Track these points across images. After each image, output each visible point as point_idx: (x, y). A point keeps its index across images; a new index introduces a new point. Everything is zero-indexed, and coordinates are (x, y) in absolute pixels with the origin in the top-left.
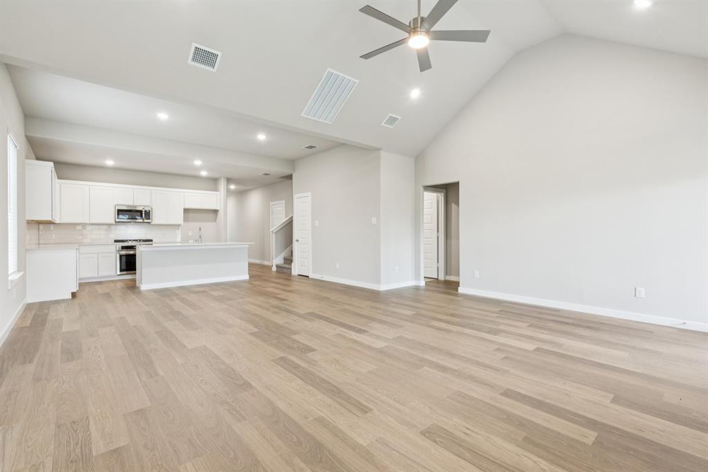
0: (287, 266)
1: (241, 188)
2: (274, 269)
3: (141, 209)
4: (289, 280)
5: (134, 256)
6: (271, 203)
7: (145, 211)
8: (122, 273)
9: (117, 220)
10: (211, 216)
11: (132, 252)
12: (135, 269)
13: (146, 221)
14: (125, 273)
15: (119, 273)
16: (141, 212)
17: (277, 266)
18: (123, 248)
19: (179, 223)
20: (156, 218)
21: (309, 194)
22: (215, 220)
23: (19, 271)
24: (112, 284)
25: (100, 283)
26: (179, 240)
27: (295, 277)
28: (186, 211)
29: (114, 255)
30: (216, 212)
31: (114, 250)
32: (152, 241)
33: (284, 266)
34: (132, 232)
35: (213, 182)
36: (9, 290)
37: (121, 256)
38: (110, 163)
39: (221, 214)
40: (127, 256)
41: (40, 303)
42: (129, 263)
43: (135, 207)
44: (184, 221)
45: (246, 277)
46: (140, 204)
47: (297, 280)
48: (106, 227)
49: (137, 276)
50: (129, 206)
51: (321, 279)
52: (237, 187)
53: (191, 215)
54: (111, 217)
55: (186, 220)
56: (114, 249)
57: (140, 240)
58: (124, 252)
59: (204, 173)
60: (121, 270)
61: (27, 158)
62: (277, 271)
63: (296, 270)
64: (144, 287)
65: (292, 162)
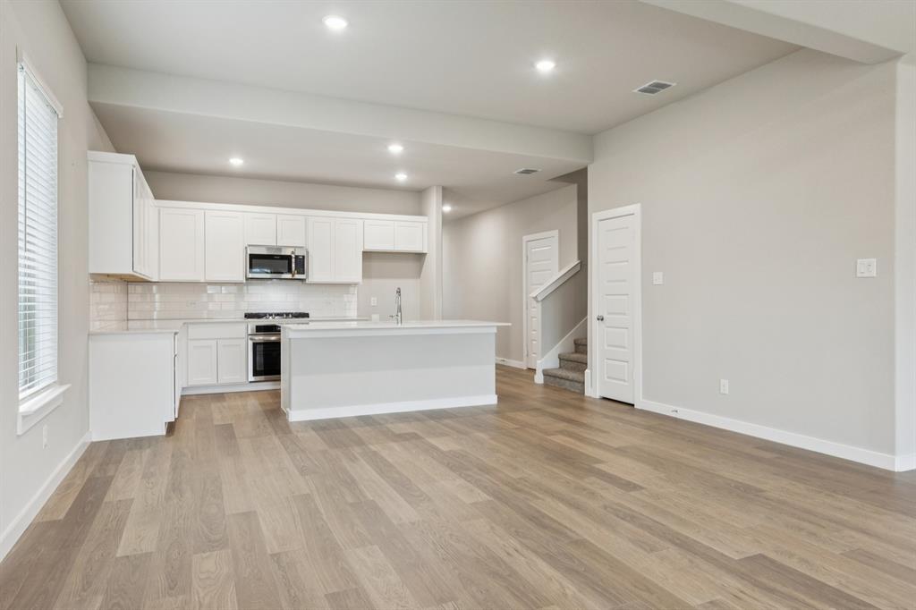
0: (571, 375)
1: (464, 209)
2: (539, 379)
3: (287, 252)
4: (582, 409)
5: (277, 345)
6: (525, 238)
7: (297, 257)
8: (258, 378)
9: (250, 276)
10: (410, 265)
11: (273, 338)
12: (278, 372)
13: (297, 276)
14: (262, 378)
15: (251, 378)
16: (288, 258)
17: (546, 374)
18: (259, 329)
19: (356, 281)
20: (315, 272)
21: (635, 208)
22: (418, 274)
23: (61, 382)
24: (239, 402)
25: (220, 397)
26: (353, 314)
27: (593, 401)
28: (367, 255)
29: (244, 342)
30: (420, 257)
31: (244, 335)
32: (306, 315)
33: (564, 373)
34: (274, 297)
35: (414, 198)
36: (18, 436)
37: (255, 345)
38: (236, 162)
39: (431, 262)
40: (266, 344)
41: (112, 441)
42: (268, 360)
43: (279, 249)
44: (364, 277)
45: (492, 400)
46: (288, 243)
47: (597, 409)
48: (233, 289)
49: (283, 385)
50: (269, 248)
51: (674, 415)
52: (456, 208)
53: (376, 265)
54: (237, 269)
55: (367, 274)
56: (245, 331)
57: (287, 315)
58: (260, 338)
59: (401, 177)
60: (256, 373)
61: (93, 148)
62: (546, 385)
63: (596, 385)
64: (296, 415)
65: (590, 138)
